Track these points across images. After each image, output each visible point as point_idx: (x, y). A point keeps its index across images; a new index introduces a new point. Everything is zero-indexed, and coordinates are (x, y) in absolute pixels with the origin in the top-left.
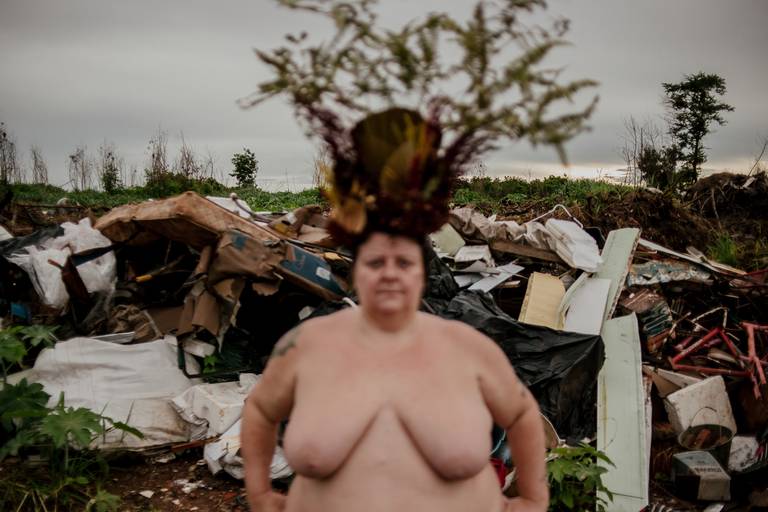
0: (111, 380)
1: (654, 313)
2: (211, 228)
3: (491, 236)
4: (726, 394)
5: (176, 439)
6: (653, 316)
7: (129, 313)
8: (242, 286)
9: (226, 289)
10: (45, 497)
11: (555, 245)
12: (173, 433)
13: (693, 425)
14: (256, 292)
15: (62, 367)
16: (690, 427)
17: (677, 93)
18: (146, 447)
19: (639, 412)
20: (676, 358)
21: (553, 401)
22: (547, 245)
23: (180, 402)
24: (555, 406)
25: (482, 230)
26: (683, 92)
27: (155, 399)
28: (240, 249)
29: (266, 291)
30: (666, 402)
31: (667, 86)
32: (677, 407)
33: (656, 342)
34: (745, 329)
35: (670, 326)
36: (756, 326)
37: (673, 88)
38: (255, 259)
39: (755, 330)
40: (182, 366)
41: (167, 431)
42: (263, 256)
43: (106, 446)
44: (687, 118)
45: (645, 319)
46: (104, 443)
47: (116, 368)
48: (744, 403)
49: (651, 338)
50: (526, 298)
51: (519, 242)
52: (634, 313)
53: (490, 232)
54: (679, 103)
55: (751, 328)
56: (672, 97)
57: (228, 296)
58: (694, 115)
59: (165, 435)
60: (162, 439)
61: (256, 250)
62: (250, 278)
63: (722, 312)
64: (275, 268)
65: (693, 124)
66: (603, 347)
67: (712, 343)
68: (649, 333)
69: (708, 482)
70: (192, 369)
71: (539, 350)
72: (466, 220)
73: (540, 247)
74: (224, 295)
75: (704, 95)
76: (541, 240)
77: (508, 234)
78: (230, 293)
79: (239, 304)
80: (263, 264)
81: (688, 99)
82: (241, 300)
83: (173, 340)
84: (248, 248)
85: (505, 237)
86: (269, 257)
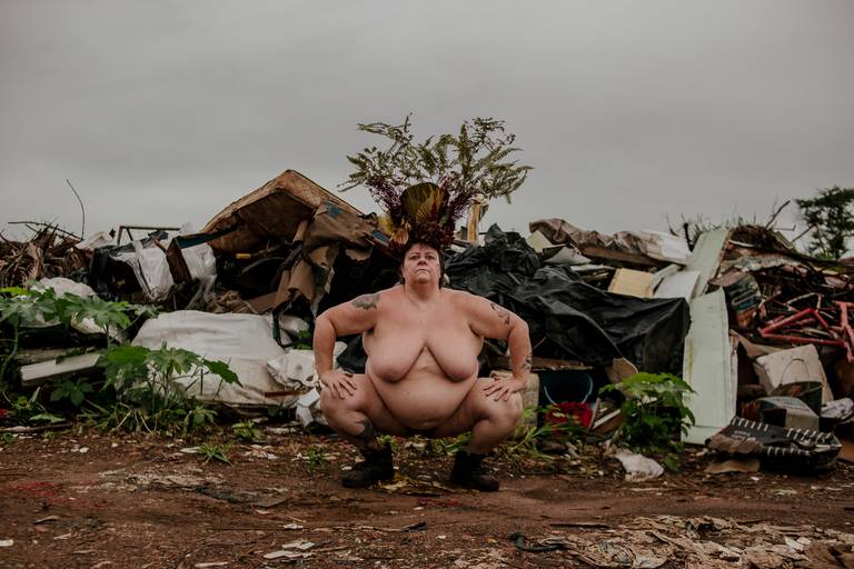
0: (210, 341)
1: (741, 287)
2: (308, 203)
3: (581, 242)
4: (819, 362)
5: (269, 401)
6: (741, 290)
7: (228, 299)
8: (336, 253)
9: (321, 257)
10: (146, 418)
11: (645, 247)
12: (267, 395)
13: (784, 383)
14: (349, 257)
15: (165, 332)
16: (780, 385)
17: (813, 209)
18: (240, 404)
19: (724, 362)
20: (766, 329)
21: (638, 355)
22: (638, 249)
23: (275, 364)
24: (641, 359)
25: (572, 237)
26: (817, 209)
27: (250, 361)
28: (335, 218)
29: (358, 257)
30: (755, 365)
31: (799, 202)
32: (766, 367)
33: (746, 318)
34: (838, 306)
35: (760, 302)
36: (850, 304)
37: (806, 204)
38: (349, 227)
39: (848, 308)
40: (277, 338)
41: (260, 392)
42: (357, 225)
43: (202, 398)
44: (824, 236)
45: (732, 293)
46: (201, 394)
47: (214, 332)
48: (840, 373)
49: (741, 314)
50: (613, 280)
51: (610, 247)
52: (721, 289)
53: (580, 238)
54: (814, 220)
55: (843, 306)
56: (806, 214)
57: (323, 264)
58: (832, 232)
59: (258, 396)
60: (257, 399)
61: (350, 220)
62: (343, 244)
63: (816, 297)
64: (367, 235)
65: (830, 242)
66: (688, 309)
67: (805, 321)
68: (738, 307)
69: (794, 416)
70: (285, 340)
71: (625, 316)
72: (557, 228)
73: (631, 252)
74: (319, 263)
75: (841, 211)
76: (631, 245)
77: (599, 241)
78: (324, 260)
79: (332, 271)
80: (356, 231)
81: (824, 215)
82: (335, 266)
83: (270, 318)
84: (343, 217)
85: (596, 242)
86: (361, 226)
